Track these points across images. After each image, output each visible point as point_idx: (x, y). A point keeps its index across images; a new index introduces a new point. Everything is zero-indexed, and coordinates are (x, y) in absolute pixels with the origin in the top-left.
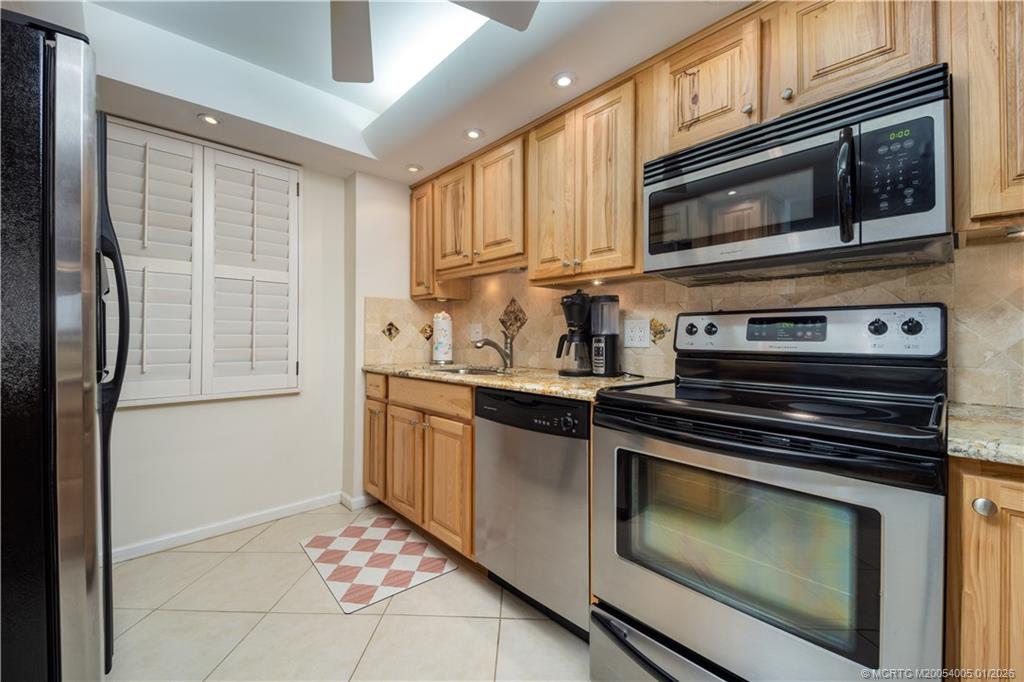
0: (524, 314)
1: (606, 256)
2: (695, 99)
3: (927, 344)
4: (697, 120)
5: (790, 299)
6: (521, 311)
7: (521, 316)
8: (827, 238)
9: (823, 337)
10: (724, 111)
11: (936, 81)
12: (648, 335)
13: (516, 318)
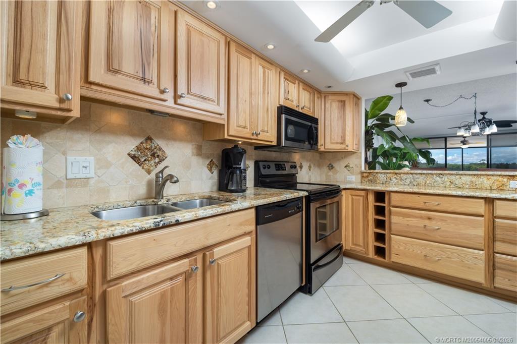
0: (164, 152)
1: (266, 134)
2: (288, 92)
4: (288, 99)
6: (160, 149)
10: (293, 101)
13: (153, 155)
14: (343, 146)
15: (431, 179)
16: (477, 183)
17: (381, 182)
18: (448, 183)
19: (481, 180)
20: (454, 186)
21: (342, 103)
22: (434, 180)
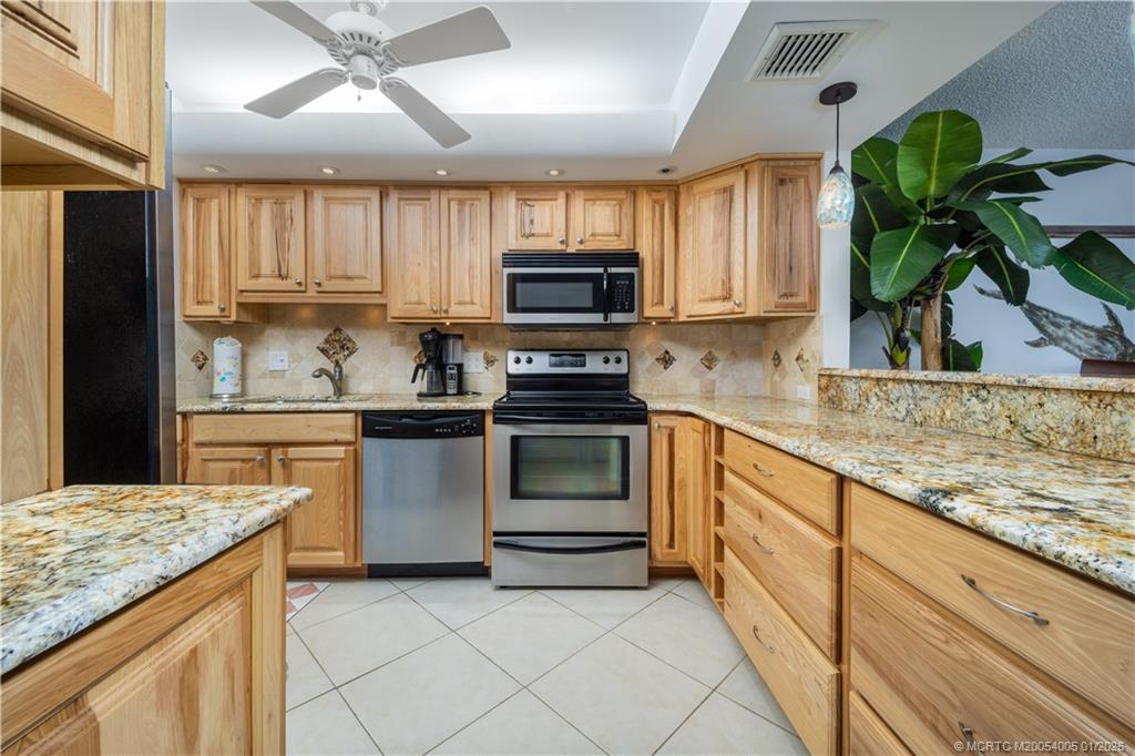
0: (354, 343)
1: (469, 307)
2: (532, 222)
3: (622, 369)
4: (533, 235)
5: (567, 343)
6: (349, 340)
7: (349, 345)
8: (597, 318)
9: (584, 365)
10: (548, 235)
11: (632, 258)
12: (482, 364)
13: (342, 347)
14: (727, 306)
15: (957, 404)
16: (1099, 431)
17: (850, 408)
18: (1004, 425)
19: (1116, 418)
20: (1019, 438)
21: (726, 196)
22: (963, 410)
